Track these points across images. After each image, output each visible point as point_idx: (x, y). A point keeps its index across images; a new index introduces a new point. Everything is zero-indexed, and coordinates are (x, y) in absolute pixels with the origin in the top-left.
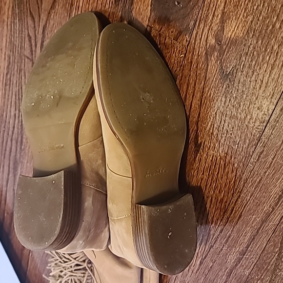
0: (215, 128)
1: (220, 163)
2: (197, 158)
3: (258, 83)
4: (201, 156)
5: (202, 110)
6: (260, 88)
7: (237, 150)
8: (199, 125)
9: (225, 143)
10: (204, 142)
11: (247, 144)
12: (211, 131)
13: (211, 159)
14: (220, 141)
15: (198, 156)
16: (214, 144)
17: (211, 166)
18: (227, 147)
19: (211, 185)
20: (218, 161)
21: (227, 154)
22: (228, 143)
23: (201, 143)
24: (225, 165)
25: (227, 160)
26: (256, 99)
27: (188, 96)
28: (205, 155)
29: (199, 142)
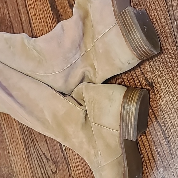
0: (152, 66)
1: (169, 82)
2: (156, 92)
3: (156, 23)
4: (157, 88)
6: (158, 24)
7: (171, 66)
8: (144, 73)
9: (163, 68)
10: (153, 79)
11: (174, 57)
12: (152, 69)
13: (163, 85)
14: (160, 70)
15: (155, 90)
16: (158, 75)
17: (166, 89)
18: (165, 69)
19: (174, 100)
20: (167, 82)
21: (168, 73)
22: (165, 67)
23: (151, 81)
24: (172, 80)
25: (171, 76)
26: (161, 31)
28: (158, 86)
29: (150, 82)
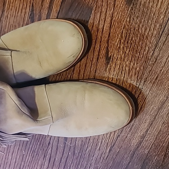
0: (121, 43)
1: (126, 70)
2: (108, 69)
3: (155, 3)
4: (111, 66)
5: (112, 30)
6: (157, 6)
7: (138, 57)
8: (109, 43)
9: (130, 53)
10: (113, 55)
11: (146, 51)
12: (119, 45)
13: (118, 67)
14: (125, 52)
15: (108, 67)
16: (121, 56)
17: (118, 73)
18: (131, 56)
20: (124, 68)
21: (131, 62)
22: (132, 53)
23: (111, 56)
24: (129, 70)
25: (131, 66)
26: (154, 15)
27: (101, 22)
28: (114, 65)
29: (109, 56)
